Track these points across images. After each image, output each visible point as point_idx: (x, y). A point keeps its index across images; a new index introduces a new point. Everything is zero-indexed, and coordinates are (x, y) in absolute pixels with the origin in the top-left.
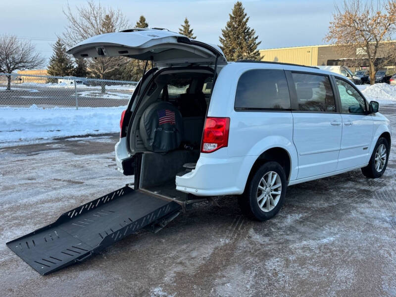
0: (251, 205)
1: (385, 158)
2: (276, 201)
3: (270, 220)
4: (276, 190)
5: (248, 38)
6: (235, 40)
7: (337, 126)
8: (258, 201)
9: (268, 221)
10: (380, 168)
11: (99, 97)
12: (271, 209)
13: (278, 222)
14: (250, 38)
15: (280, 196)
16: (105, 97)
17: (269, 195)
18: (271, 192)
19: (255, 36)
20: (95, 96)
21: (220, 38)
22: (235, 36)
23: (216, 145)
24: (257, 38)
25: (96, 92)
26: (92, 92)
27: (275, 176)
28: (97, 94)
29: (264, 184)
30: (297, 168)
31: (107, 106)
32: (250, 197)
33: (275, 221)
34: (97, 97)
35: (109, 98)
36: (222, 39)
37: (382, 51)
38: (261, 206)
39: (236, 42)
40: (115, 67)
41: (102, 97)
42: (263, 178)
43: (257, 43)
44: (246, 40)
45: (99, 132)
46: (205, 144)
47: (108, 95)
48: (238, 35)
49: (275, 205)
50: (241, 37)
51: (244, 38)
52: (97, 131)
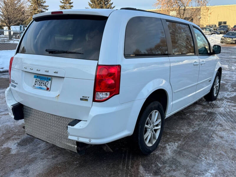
0: (139, 144)
1: (218, 86)
2: (157, 135)
3: (153, 152)
4: (157, 125)
5: (107, 4)
6: (99, 5)
7: (196, 66)
8: (145, 139)
9: (152, 153)
10: (216, 93)
11: (7, 42)
12: (154, 142)
13: (161, 154)
14: (108, 3)
15: (160, 130)
16: (11, 42)
17: (152, 131)
18: (154, 127)
19: (111, 2)
20: (5, 42)
21: (89, 3)
22: (98, 2)
23: (108, 93)
24: (112, 4)
25: (5, 39)
26: (2, 39)
27: (157, 114)
28: (6, 41)
29: (149, 123)
30: (171, 103)
31: (10, 50)
32: (139, 137)
33: (157, 153)
34: (6, 42)
35: (14, 43)
36: (90, 4)
37: (187, 13)
38: (147, 142)
39: (99, 6)
40: (18, 22)
41: (9, 42)
42: (148, 118)
43: (112, 7)
44: (105, 5)
45: (4, 70)
46: (96, 93)
47: (13, 41)
48: (100, 2)
49: (157, 138)
50: (102, 3)
51: (104, 3)
52: (3, 68)
